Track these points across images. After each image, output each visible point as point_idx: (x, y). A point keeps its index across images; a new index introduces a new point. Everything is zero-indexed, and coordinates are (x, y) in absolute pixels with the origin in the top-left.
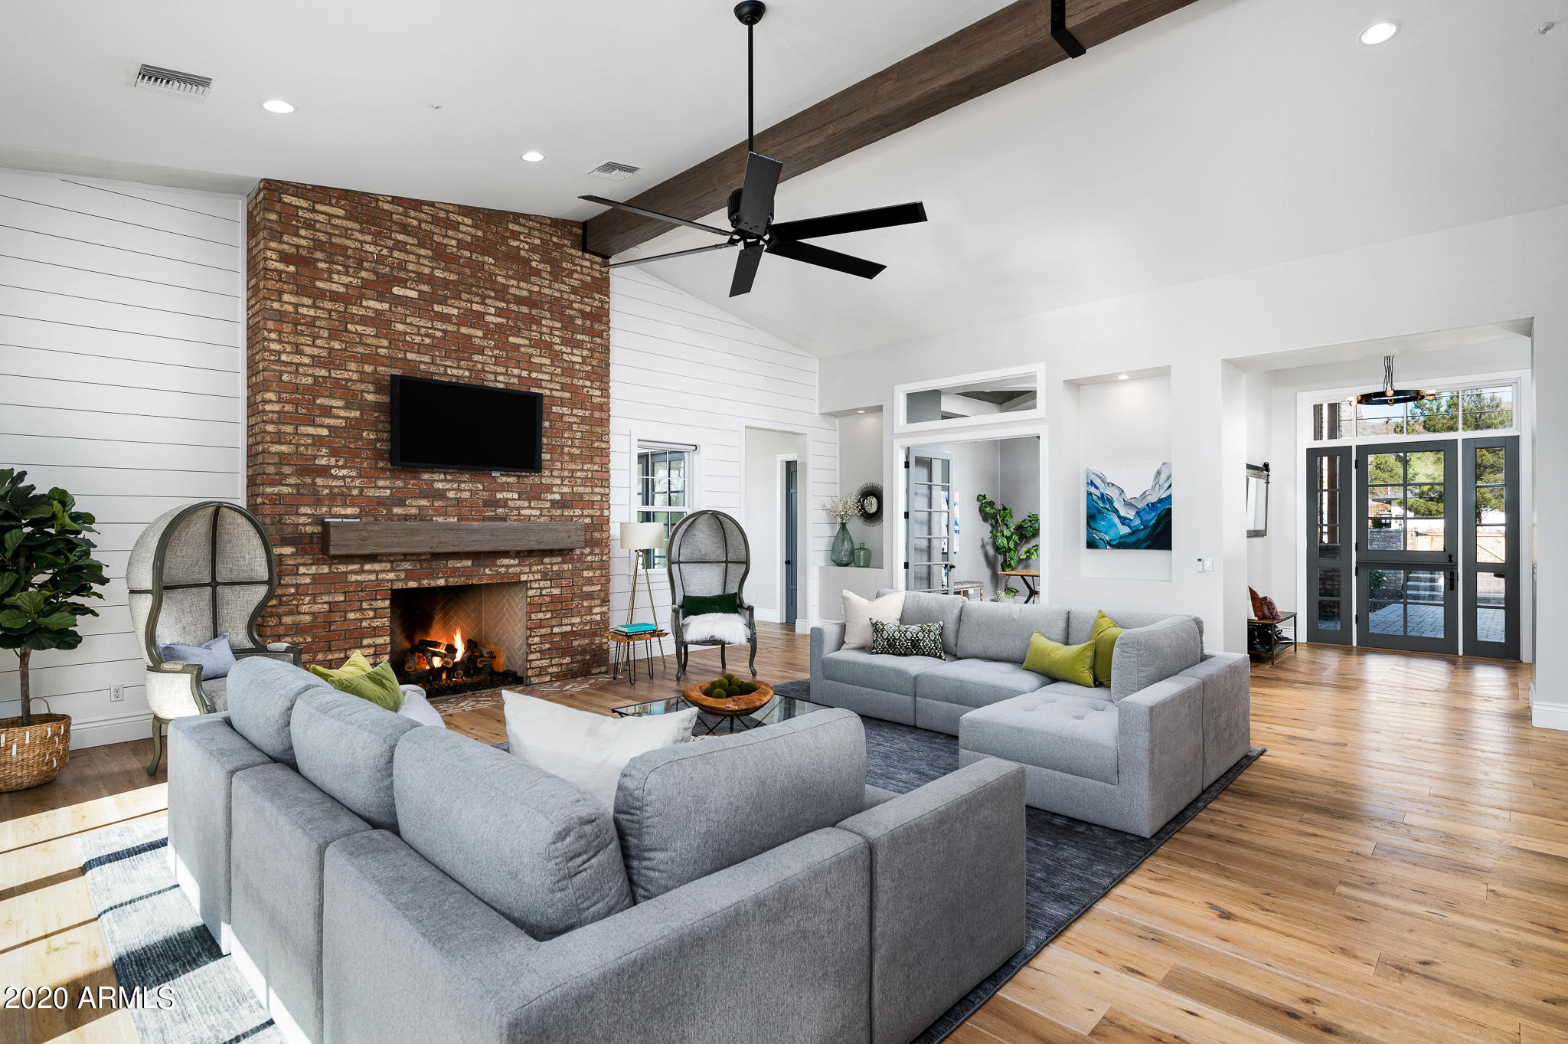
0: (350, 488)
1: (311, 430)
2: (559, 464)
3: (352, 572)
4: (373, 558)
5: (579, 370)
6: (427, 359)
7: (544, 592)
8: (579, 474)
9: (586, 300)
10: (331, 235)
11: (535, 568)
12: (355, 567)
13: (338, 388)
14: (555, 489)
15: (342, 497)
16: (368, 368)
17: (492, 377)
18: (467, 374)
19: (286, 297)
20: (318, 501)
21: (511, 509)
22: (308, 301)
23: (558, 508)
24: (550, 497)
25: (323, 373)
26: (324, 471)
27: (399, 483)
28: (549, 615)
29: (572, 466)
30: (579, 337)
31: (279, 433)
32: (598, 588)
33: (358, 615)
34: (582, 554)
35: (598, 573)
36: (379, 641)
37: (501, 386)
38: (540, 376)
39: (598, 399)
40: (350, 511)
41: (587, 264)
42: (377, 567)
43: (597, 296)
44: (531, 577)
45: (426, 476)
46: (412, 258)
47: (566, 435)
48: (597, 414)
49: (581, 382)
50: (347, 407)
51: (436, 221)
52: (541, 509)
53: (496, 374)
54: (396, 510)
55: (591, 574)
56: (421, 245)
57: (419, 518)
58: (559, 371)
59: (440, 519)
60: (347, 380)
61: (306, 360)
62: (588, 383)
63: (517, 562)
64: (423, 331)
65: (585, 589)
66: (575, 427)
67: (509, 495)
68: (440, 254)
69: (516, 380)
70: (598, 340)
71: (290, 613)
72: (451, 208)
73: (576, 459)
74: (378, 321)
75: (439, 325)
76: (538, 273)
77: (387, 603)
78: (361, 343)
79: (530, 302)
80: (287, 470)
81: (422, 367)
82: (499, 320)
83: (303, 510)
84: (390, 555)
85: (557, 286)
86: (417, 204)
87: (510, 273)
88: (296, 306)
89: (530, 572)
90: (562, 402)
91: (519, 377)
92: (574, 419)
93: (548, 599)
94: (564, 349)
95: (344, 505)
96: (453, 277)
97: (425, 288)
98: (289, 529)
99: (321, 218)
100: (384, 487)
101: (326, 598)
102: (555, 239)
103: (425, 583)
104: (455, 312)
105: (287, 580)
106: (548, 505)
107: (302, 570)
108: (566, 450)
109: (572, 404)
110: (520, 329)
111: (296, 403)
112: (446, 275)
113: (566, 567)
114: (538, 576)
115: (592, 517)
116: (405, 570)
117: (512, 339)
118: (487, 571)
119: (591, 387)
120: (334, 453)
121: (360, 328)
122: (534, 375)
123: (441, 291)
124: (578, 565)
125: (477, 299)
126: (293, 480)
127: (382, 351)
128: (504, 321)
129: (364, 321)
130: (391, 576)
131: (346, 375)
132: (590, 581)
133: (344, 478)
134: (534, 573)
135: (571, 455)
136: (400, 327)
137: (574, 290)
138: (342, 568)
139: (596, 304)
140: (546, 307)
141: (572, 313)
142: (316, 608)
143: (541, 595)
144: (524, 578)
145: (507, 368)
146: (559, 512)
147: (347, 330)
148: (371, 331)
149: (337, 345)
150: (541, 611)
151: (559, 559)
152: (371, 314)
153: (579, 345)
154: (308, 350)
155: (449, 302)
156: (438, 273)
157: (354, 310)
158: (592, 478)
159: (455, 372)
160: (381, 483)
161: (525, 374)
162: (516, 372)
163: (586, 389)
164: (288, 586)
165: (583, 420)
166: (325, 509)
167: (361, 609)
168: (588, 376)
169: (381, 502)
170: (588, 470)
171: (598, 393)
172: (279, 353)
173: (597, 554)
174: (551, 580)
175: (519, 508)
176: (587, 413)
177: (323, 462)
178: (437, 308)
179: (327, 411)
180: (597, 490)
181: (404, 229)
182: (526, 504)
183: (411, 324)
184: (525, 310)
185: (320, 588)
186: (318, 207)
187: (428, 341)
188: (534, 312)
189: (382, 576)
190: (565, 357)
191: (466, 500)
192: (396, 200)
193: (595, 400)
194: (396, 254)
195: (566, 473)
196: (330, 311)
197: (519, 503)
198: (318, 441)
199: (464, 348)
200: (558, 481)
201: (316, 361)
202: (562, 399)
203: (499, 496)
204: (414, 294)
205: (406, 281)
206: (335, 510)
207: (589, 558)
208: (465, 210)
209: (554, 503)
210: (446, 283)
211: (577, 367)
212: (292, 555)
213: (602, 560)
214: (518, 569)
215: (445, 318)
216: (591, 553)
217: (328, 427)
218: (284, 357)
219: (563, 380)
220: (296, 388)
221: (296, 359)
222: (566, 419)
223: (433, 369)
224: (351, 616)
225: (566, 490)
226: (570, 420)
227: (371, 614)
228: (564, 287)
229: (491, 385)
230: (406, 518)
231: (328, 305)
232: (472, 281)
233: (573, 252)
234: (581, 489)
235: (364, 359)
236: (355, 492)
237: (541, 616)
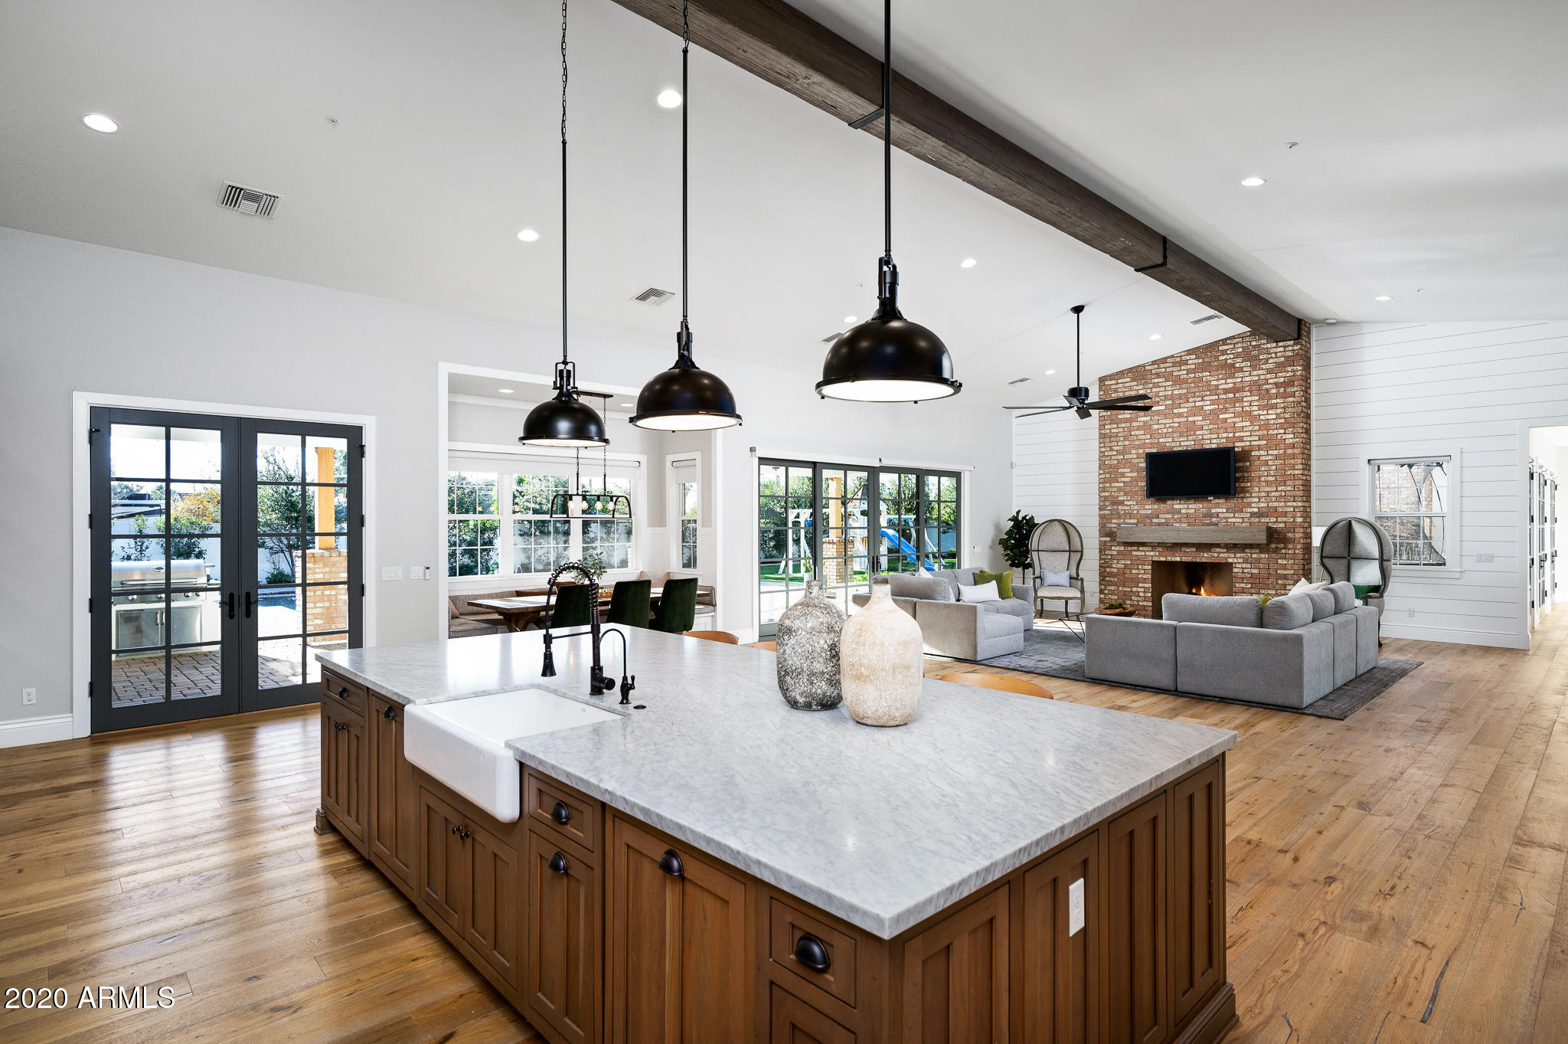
0: (1133, 510)
1: (1116, 484)
2: (1257, 489)
3: (1134, 550)
4: (1143, 544)
5: (1274, 424)
6: (1170, 440)
7: (1245, 571)
8: (1273, 494)
9: (1280, 374)
10: (1124, 392)
11: (1238, 555)
12: (1136, 548)
13: (1127, 463)
14: (1253, 505)
15: (1131, 516)
16: (1141, 451)
17: (1209, 442)
18: (1193, 443)
19: (1107, 427)
20: (1120, 518)
21: (1222, 518)
22: (1115, 426)
23: (1257, 517)
24: (1249, 510)
25: (1122, 457)
26: (1122, 503)
27: (1156, 507)
28: (1249, 586)
29: (1268, 489)
30: (1274, 401)
31: (1104, 487)
32: (1292, 572)
33: (1137, 571)
34: (1277, 548)
35: (1291, 562)
36: (1146, 585)
37: (1214, 446)
38: (1242, 434)
39: (1291, 441)
40: (1133, 521)
41: (1282, 349)
42: (1145, 549)
43: (1289, 369)
44: (1235, 560)
45: (1170, 502)
46: (1162, 389)
47: (1263, 469)
48: (1289, 451)
49: (1276, 432)
50: (1131, 472)
51: (1174, 364)
52: (1243, 518)
53: (1210, 439)
54: (1154, 520)
55: (1285, 562)
56: (1166, 381)
57: (1166, 524)
58: (1257, 428)
59: (1178, 525)
60: (1131, 459)
61: (1115, 453)
62: (1282, 431)
63: (1225, 550)
64: (1167, 426)
65: (1279, 572)
66: (1270, 463)
67: (1220, 510)
68: (1178, 381)
69: (1224, 440)
70: (1291, 399)
71: (1109, 567)
72: (1183, 354)
73: (1271, 484)
74: (1146, 427)
75: (1176, 420)
76: (1241, 369)
77: (1150, 567)
78: (1137, 440)
79: (1235, 390)
80: (1107, 503)
81: (1167, 444)
82: (1213, 407)
83: (1114, 521)
84: (1151, 543)
85: (1255, 373)
86: (1164, 360)
87: (1220, 376)
88: (1110, 429)
89: (1235, 557)
90: (1259, 448)
91: (1227, 438)
92: (1270, 457)
93: (1249, 576)
94: (1261, 412)
95: (1130, 518)
96: (1185, 391)
97: (1170, 402)
98: (1108, 530)
99: (1120, 385)
100: (1150, 507)
101: (1123, 562)
102: (1254, 343)
103: (1169, 559)
104: (1186, 410)
105: (1107, 552)
106: (1249, 515)
107: (1113, 548)
108: (1263, 479)
109: (1268, 448)
110: (1226, 409)
111: (1110, 473)
112: (1181, 391)
113: (1263, 556)
114: (1241, 560)
115: (1285, 523)
116: (1159, 551)
117: (1221, 416)
118: (1205, 555)
119: (1285, 433)
120: (1126, 494)
121: (1137, 432)
122: (1237, 435)
123: (1176, 401)
124: (1274, 555)
125: (1200, 399)
126: (1109, 508)
127: (1147, 441)
128: (1216, 406)
129: (1139, 428)
130: (1152, 553)
131: (1131, 456)
132: (1284, 567)
133: (1130, 505)
134: (1238, 558)
135: (1267, 482)
136: (1156, 427)
137: (1270, 371)
138: (1130, 549)
139: (1290, 374)
140: (1247, 389)
141: (1267, 387)
142: (1119, 566)
143: (1243, 572)
144: (1230, 560)
145: (1218, 434)
146: (1257, 520)
147: (1131, 435)
148: (1142, 432)
149: (1127, 443)
150: (1243, 583)
151: (1258, 551)
152: (1142, 424)
153: (1274, 407)
154: (1115, 448)
155: (1182, 406)
156: (1176, 392)
157: (1134, 424)
158: (1285, 496)
159: (1186, 443)
160: (1147, 507)
161: (1231, 435)
162: (1225, 435)
163: (1280, 436)
164: (1108, 555)
165: (1277, 457)
166: (1122, 520)
167: (1138, 569)
168: (1281, 426)
169: (1147, 516)
170: (1282, 491)
171: (1292, 436)
172: (1104, 452)
173: (1291, 549)
174: (1251, 564)
175: (1226, 518)
176: (1281, 452)
177: (1121, 498)
178: (1175, 411)
179: (1123, 475)
180: (1290, 504)
181: (1158, 375)
182: (1232, 515)
183: (1162, 424)
184: (1231, 395)
185: (1120, 557)
186: (1119, 381)
187: (1170, 430)
188: (1237, 395)
189: (1147, 553)
190: (1262, 417)
191: (1192, 514)
192: (1154, 363)
193: (1287, 442)
194: (1154, 390)
195: (1263, 494)
196: (1123, 428)
197: (1226, 515)
198: (1119, 489)
199: (1191, 428)
200: (1257, 500)
201: (1119, 453)
202: (1259, 446)
203: (1213, 511)
204: (1163, 408)
205: (1158, 402)
206: (1127, 521)
207: (1283, 551)
208: (1190, 352)
209: (1253, 514)
210: (1180, 396)
211: (1272, 422)
212: (1110, 541)
213: (1294, 553)
214: (1226, 555)
215: (1180, 415)
216: (1285, 548)
217: (1123, 482)
218: (1106, 454)
219: (1260, 433)
220: (1111, 466)
221: (1110, 453)
222: (1263, 458)
223: (1173, 444)
224: (1133, 571)
225: (1262, 505)
226: (1266, 459)
227: (1143, 571)
228: (1260, 372)
229: (1207, 447)
230: (1159, 524)
231: (1123, 425)
232: (1196, 389)
233: (1269, 346)
234: (1276, 504)
235: (1139, 447)
236: (1135, 512)
237: (1243, 585)
